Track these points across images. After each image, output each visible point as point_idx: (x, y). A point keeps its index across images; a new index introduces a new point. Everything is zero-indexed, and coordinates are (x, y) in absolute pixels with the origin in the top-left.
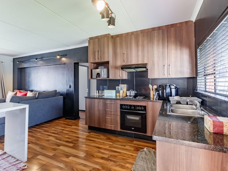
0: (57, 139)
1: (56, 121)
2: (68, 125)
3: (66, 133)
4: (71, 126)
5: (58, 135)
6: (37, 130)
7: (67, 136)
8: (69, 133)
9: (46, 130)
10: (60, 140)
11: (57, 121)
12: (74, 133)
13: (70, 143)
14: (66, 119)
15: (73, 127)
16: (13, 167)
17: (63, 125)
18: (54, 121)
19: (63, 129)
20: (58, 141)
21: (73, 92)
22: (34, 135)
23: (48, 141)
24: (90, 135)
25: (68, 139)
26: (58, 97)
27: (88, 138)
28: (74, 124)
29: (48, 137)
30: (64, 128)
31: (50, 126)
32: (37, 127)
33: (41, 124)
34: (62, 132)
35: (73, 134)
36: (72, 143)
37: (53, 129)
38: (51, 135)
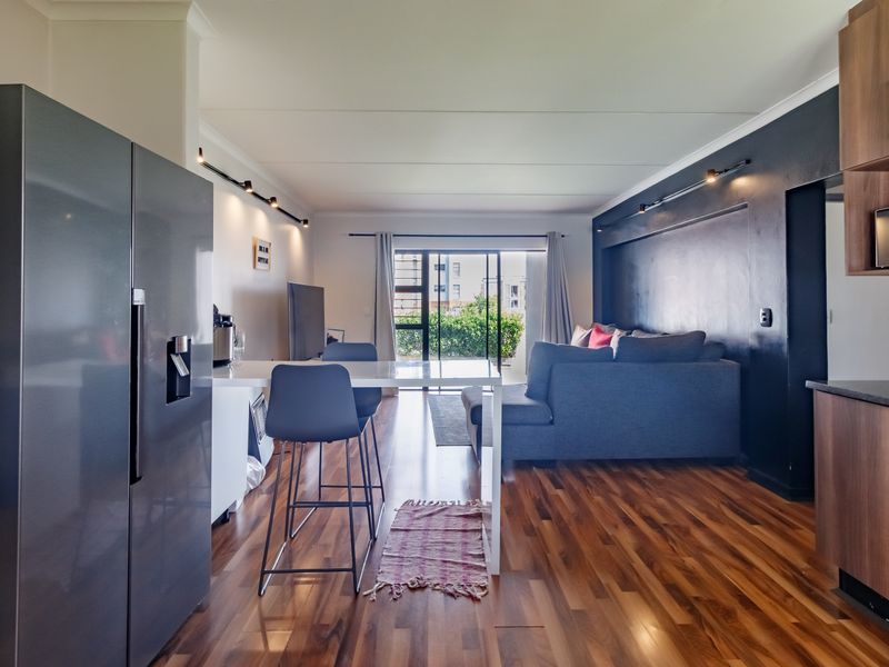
0: (640, 551)
1: (696, 472)
2: (736, 512)
3: (700, 548)
4: (753, 522)
5: (658, 535)
6: (604, 482)
7: (690, 562)
8: (711, 553)
9: (634, 492)
10: (650, 565)
11: (701, 473)
12: (737, 563)
13: (680, 603)
14: (752, 477)
15: (759, 531)
16: (461, 569)
17: (713, 503)
18: (690, 468)
19: (702, 517)
20: (639, 563)
21: (785, 349)
22: (583, 496)
23: (607, 540)
24: (831, 628)
25: (687, 577)
26: (709, 364)
27: (798, 639)
28: (773, 521)
29: (616, 527)
30: (711, 517)
31: (660, 483)
32: (615, 470)
33: (637, 462)
34: (687, 532)
35: (729, 565)
36: (692, 611)
37: (661, 501)
38: (633, 524)
